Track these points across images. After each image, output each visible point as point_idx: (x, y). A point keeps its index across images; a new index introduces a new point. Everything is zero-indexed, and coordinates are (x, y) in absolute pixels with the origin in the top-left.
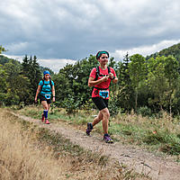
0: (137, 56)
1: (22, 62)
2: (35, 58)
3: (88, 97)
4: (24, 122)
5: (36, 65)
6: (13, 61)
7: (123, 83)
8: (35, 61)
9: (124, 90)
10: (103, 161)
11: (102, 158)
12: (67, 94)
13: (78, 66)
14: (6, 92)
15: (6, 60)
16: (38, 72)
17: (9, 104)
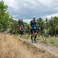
0: (55, 17)
1: (18, 21)
2: (22, 19)
3: (39, 32)
4: (19, 39)
5: (22, 22)
6: (15, 21)
7: (50, 26)
9: (51, 29)
10: (44, 52)
11: (43, 51)
15: (13, 20)
16: (23, 24)
17: (14, 34)
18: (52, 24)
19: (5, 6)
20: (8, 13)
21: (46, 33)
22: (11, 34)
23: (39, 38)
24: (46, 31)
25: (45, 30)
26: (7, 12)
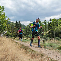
0: (54, 19)
1: (15, 23)
2: (19, 21)
4: (16, 42)
5: (20, 24)
6: (13, 23)
7: (49, 29)
8: (19, 22)
9: (50, 31)
10: (42, 55)
12: (30, 33)
14: (10, 33)
15: (10, 22)
16: (20, 26)
17: (11, 37)
18: (51, 27)
19: (2, 7)
20: (5, 14)
21: (45, 36)
22: (8, 37)
25: (44, 33)
26: (3, 13)
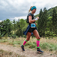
3: (6, 33)
7: (18, 28)
11: (10, 53)
13: (2, 22)
21: (14, 34)
23: (6, 40)
24: (13, 32)
